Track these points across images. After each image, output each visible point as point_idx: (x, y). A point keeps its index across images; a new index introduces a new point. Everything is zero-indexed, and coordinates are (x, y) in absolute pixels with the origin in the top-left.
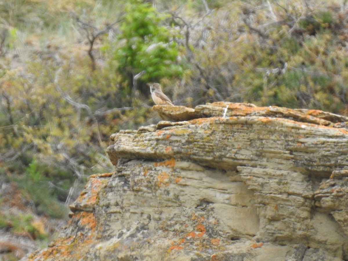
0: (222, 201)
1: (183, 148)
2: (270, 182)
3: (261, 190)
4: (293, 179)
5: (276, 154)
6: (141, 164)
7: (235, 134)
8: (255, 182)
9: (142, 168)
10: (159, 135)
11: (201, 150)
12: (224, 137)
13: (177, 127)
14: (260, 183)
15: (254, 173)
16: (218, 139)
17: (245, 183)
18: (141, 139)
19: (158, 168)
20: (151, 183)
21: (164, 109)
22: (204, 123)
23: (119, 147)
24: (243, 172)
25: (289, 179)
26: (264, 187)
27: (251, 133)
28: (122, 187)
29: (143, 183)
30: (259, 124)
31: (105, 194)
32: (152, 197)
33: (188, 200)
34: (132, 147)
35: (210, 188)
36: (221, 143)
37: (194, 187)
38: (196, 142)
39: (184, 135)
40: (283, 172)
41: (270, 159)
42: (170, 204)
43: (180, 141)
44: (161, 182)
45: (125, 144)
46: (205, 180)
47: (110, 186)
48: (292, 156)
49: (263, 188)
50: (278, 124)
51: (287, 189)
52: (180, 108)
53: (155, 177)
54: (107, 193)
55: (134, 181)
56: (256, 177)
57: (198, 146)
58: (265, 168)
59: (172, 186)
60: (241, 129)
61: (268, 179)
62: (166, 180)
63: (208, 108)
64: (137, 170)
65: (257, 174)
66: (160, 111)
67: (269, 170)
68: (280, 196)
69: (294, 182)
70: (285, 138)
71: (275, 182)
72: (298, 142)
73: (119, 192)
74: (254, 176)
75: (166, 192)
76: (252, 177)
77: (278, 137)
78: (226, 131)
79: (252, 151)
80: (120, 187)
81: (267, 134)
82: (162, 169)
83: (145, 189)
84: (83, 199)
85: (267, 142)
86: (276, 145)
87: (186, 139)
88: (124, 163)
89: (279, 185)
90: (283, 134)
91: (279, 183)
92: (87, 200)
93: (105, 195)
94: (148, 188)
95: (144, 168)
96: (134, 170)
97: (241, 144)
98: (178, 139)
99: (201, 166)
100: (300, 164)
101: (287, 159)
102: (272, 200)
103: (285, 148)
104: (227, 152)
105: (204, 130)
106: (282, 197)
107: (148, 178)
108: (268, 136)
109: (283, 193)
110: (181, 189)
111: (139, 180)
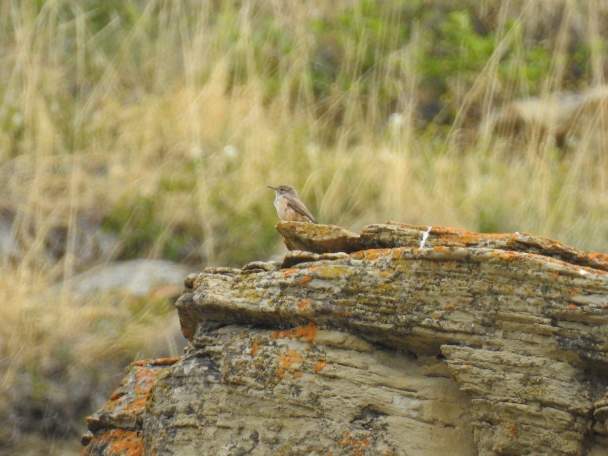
0: (404, 412)
1: (334, 303)
2: (507, 378)
3: (486, 394)
4: (554, 376)
5: (522, 324)
6: (246, 332)
7: (443, 280)
8: (476, 377)
9: (247, 340)
10: (287, 277)
11: (371, 309)
12: (420, 286)
13: (324, 263)
14: (486, 380)
15: (475, 359)
16: (408, 289)
17: (455, 379)
18: (250, 285)
19: (280, 342)
20: (264, 369)
21: (298, 229)
22: (380, 258)
23: (203, 296)
24: (453, 355)
25: (545, 374)
26: (494, 388)
27: (476, 279)
28: (203, 378)
29: (248, 368)
30: (493, 263)
31: (166, 390)
32: (265, 397)
33: (338, 406)
34: (230, 297)
35: (381, 385)
36: (412, 296)
37: (351, 381)
38: (361, 292)
39: (338, 278)
40: (533, 359)
41: (510, 334)
42: (300, 412)
43: (330, 289)
44: (285, 369)
45: (217, 292)
46: (372, 368)
47: (177, 375)
48: (556, 329)
49: (491, 390)
50: (531, 264)
51: (540, 394)
52: (330, 228)
53: (273, 358)
54: (170, 388)
55: (230, 364)
56: (477, 367)
57: (366, 300)
58: (498, 350)
59: (306, 377)
60: (456, 272)
61: (503, 372)
62: (296, 366)
63: (390, 230)
64: (238, 342)
65: (482, 361)
66: (291, 233)
67: (506, 355)
68: (524, 407)
69: (555, 381)
70: (544, 293)
71: (516, 378)
72: (570, 302)
73: (197, 385)
74: (474, 365)
75: (293, 389)
76: (470, 366)
77: (530, 290)
78: (425, 275)
79: (474, 316)
80: (200, 376)
81: (509, 283)
82: (288, 344)
83: (251, 381)
84: (116, 405)
85: (507, 299)
86: (525, 305)
87: (343, 286)
88: (210, 330)
89: (525, 385)
90: (541, 285)
91: (524, 381)
92: (125, 405)
93: (167, 392)
94: (257, 380)
95: (251, 339)
96: (230, 344)
97: (453, 302)
98: (326, 285)
99: (369, 342)
100: (569, 346)
101: (545, 334)
102: (509, 415)
103: (542, 313)
104: (422, 315)
105: (379, 270)
106: (528, 409)
107: (258, 359)
108: (510, 287)
109: (531, 401)
110: (325, 383)
111: (241, 364)
